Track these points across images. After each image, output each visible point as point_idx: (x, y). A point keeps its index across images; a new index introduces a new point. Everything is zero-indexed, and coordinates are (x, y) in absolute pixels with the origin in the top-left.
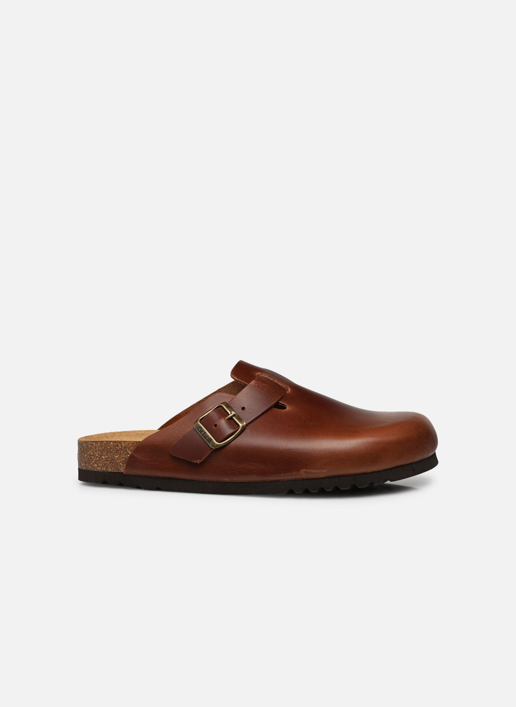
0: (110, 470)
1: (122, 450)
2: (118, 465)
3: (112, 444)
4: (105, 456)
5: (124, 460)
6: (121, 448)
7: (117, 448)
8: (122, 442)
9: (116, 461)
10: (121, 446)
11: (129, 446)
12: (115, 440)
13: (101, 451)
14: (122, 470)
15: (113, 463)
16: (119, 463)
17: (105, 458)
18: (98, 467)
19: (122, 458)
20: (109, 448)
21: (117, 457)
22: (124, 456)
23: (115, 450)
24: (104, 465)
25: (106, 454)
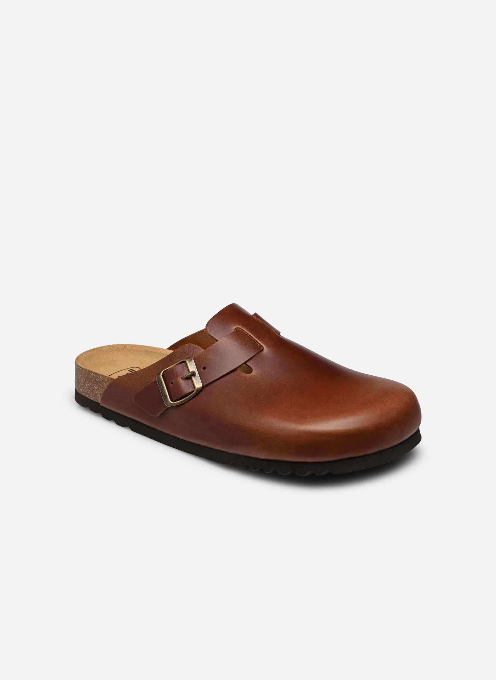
0: (91, 398)
1: (100, 383)
2: (96, 396)
3: (93, 375)
4: (87, 384)
5: (101, 393)
6: (100, 381)
7: (96, 379)
8: (100, 375)
9: (95, 392)
10: (100, 378)
11: (106, 381)
12: (96, 372)
13: (85, 378)
14: (99, 401)
15: (93, 393)
16: (98, 394)
17: (88, 386)
18: (83, 392)
19: (100, 390)
20: (90, 377)
21: (96, 388)
22: (102, 389)
23: (95, 381)
24: (87, 392)
25: (89, 383)
